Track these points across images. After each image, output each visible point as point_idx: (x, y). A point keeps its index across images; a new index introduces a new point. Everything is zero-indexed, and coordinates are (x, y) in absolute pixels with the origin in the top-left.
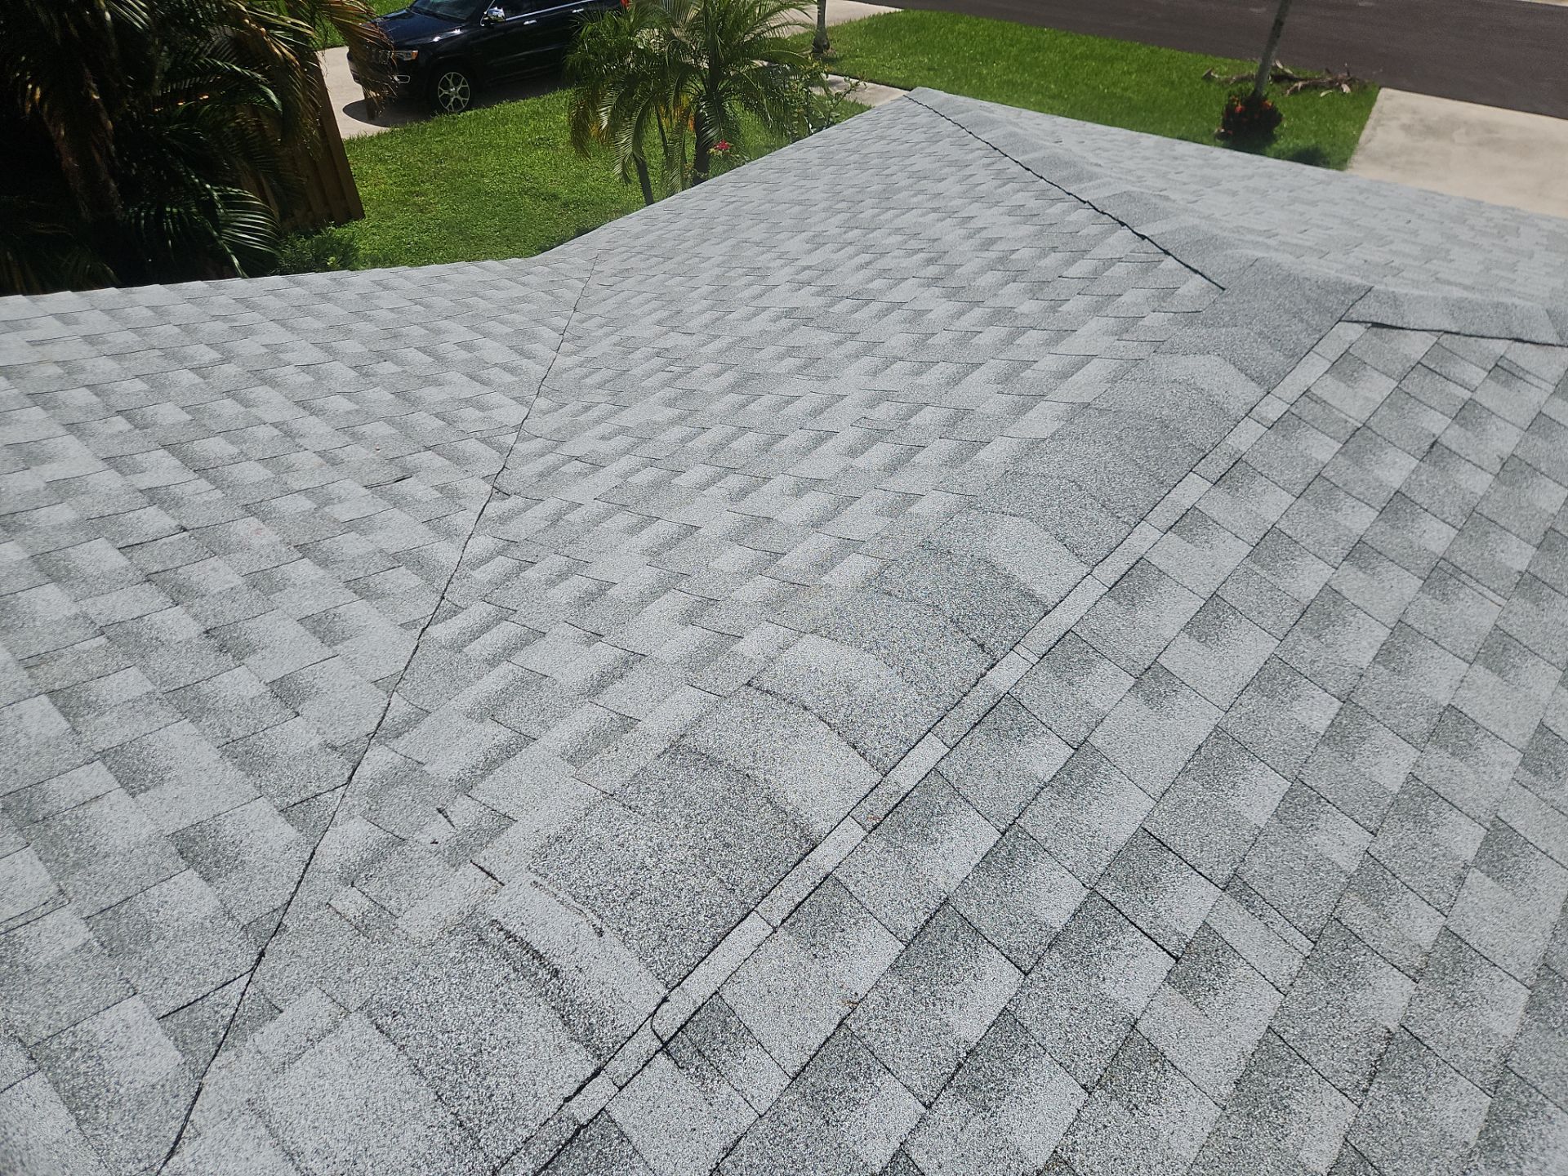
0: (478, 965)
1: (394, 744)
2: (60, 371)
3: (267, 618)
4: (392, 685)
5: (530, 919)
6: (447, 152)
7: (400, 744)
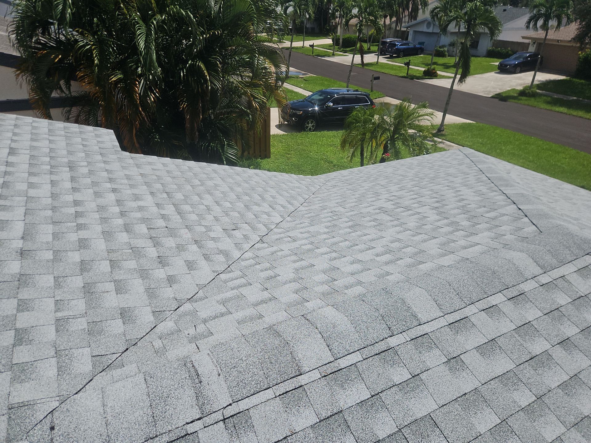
0: (180, 371)
1: (193, 304)
2: (156, 178)
3: (177, 258)
4: (201, 287)
5: (201, 364)
6: (302, 143)
7: (195, 304)
